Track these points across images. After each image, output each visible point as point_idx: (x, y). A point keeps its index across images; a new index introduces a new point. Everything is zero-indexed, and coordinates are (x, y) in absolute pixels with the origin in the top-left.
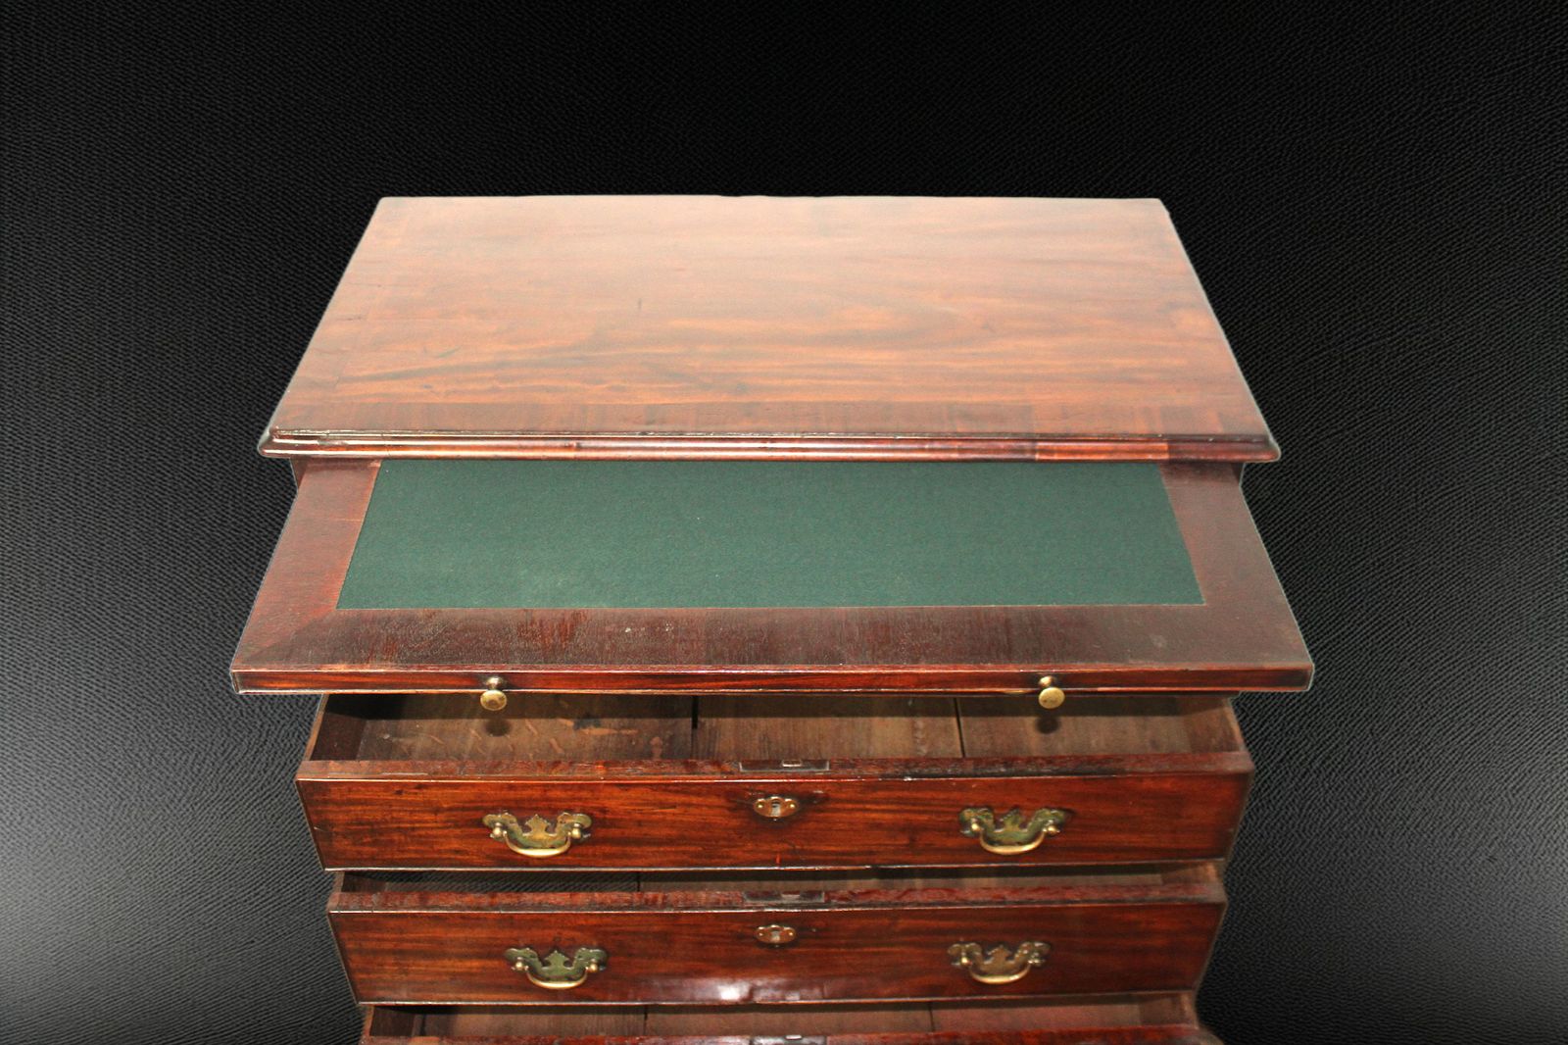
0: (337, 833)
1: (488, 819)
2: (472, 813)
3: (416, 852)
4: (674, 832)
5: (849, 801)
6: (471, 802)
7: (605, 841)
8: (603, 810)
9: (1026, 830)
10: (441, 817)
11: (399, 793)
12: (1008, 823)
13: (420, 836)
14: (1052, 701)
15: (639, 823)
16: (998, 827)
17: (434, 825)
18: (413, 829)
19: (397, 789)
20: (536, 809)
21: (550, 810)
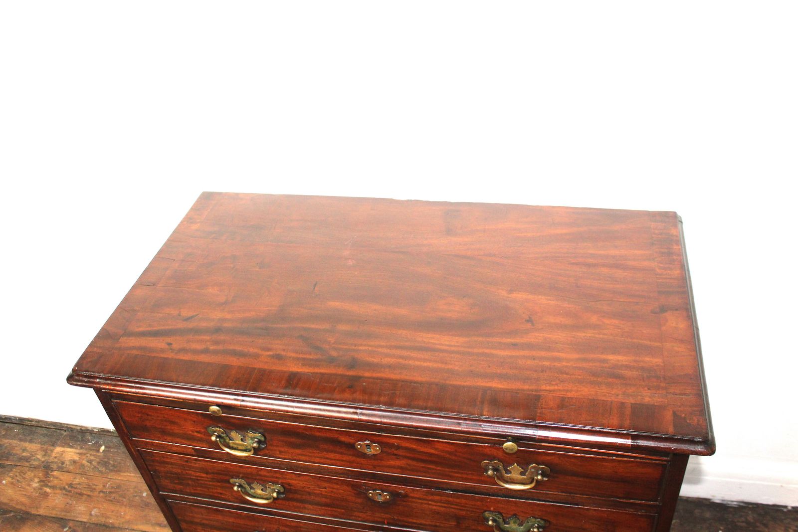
0: (162, 476)
1: (232, 480)
2: (224, 476)
3: (201, 491)
4: (328, 501)
5: (419, 499)
6: (221, 471)
7: (292, 500)
8: (289, 484)
9: (522, 527)
10: (209, 476)
11: (187, 461)
12: (512, 522)
13: (201, 483)
14: (510, 449)
15: (309, 494)
16: (505, 523)
17: (207, 479)
18: (197, 480)
19: (186, 459)
20: (256, 479)
21: (263, 481)
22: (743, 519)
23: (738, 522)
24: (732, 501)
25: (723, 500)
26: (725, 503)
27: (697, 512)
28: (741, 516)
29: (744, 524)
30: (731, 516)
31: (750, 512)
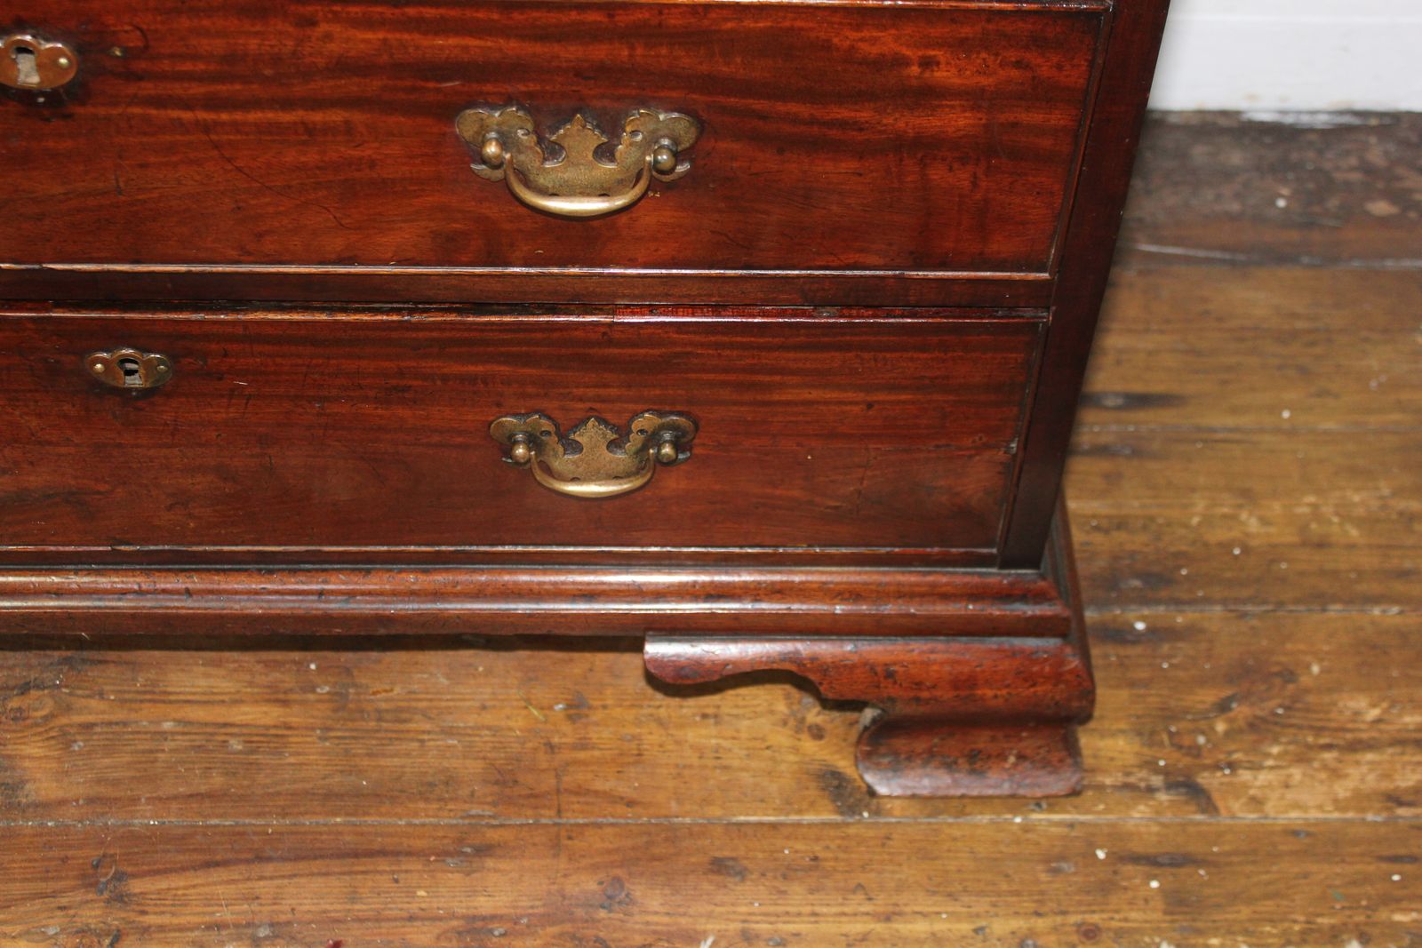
22: (1353, 161)
23: (1338, 168)
24: (1313, 113)
25: (1284, 112)
26: (1289, 120)
27: (1199, 152)
28: (1348, 153)
29: (1356, 177)
30: (1311, 154)
31: (1373, 140)
